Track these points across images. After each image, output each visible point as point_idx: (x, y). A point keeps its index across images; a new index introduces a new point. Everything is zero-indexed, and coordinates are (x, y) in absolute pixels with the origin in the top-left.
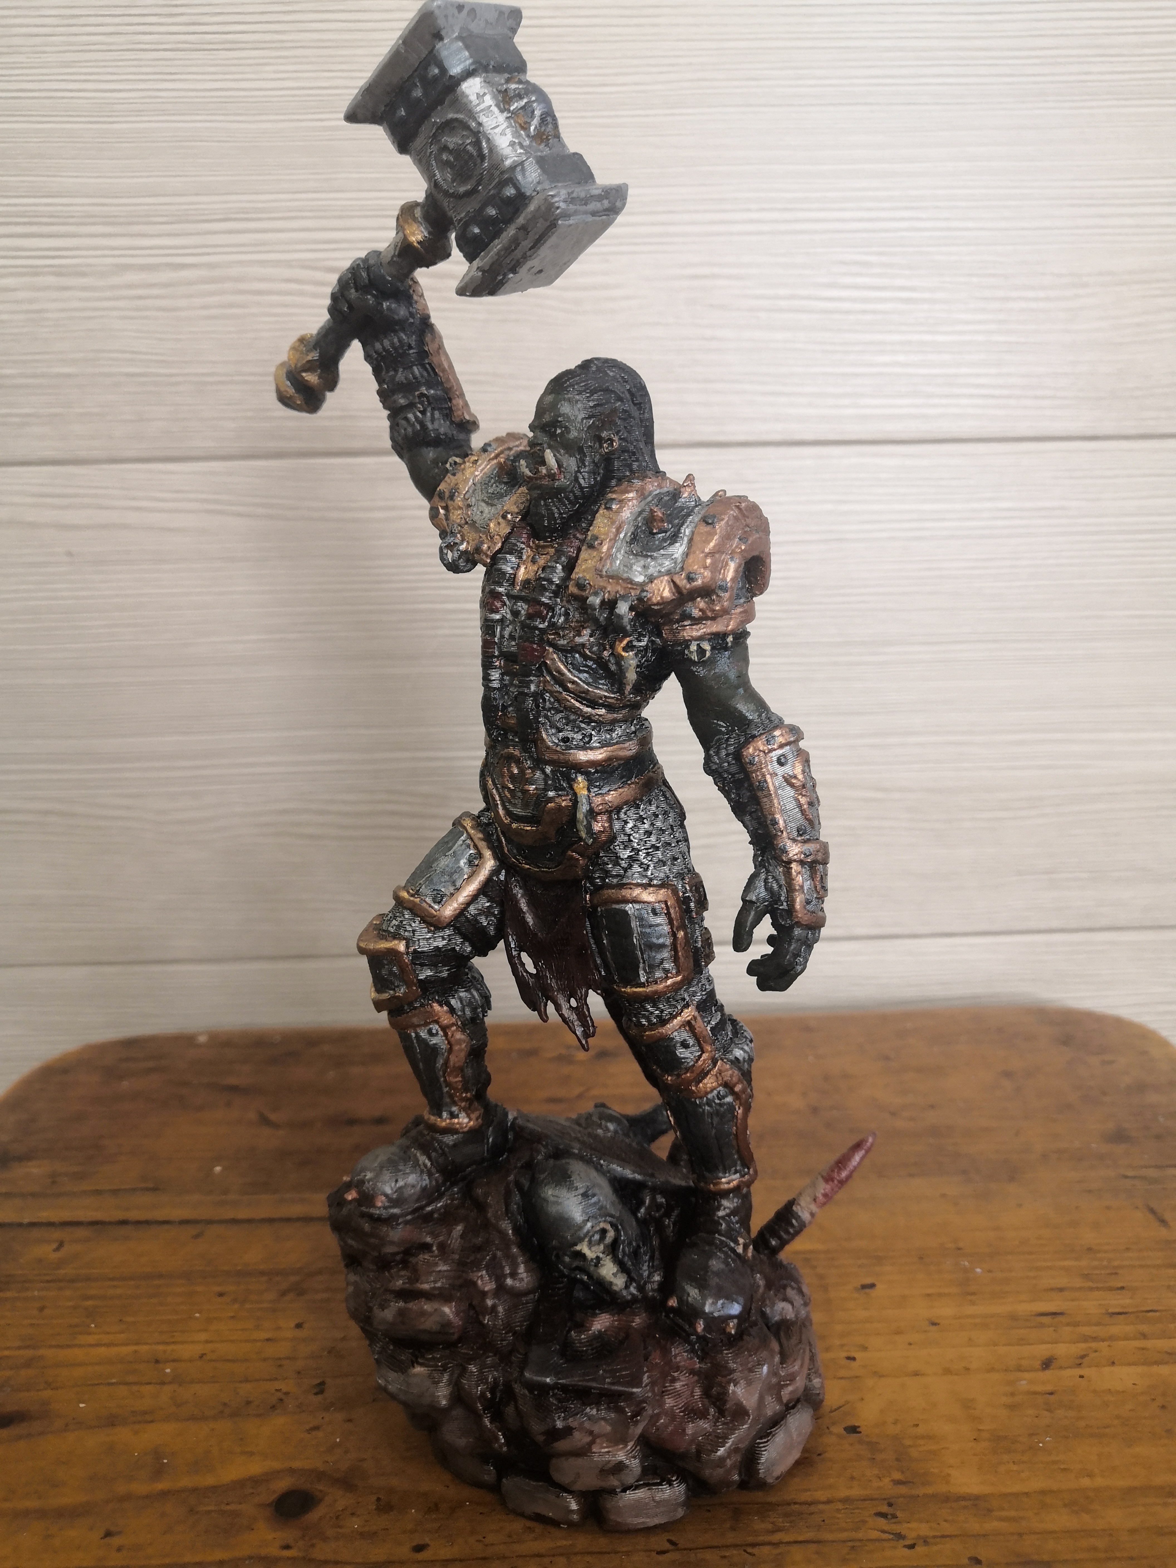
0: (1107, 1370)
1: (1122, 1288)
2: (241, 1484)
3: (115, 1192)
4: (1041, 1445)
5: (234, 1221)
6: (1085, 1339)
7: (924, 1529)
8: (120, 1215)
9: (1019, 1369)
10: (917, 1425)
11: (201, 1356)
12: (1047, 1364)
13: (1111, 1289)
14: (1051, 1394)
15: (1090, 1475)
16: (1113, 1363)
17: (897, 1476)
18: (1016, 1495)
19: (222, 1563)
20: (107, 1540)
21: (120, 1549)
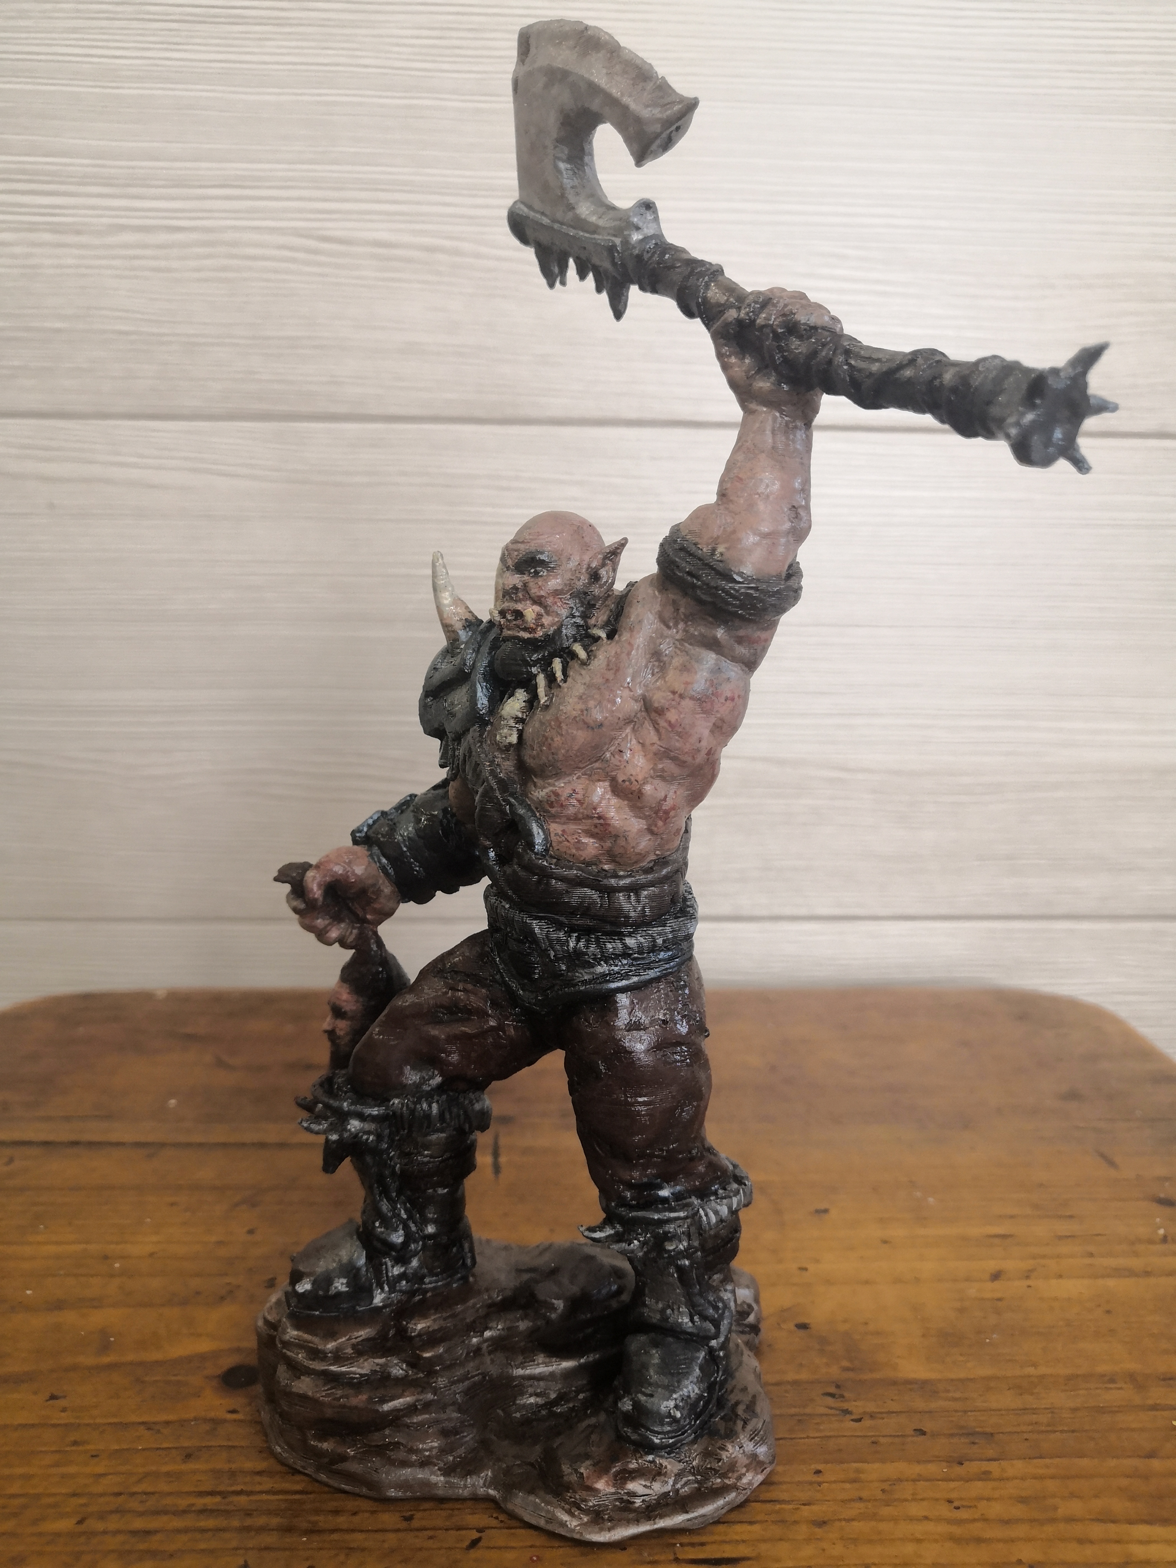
0: (1054, 1282)
1: (1071, 1217)
2: (189, 1359)
3: (67, 1119)
4: (988, 1341)
5: (189, 1145)
6: (1034, 1257)
7: (871, 1407)
8: (73, 1137)
9: (968, 1279)
10: (866, 1324)
11: (151, 1255)
12: (996, 1276)
13: (1060, 1217)
14: (1000, 1300)
15: (1035, 1365)
16: (1060, 1276)
17: (845, 1363)
18: (962, 1381)
19: (167, 1423)
20: (51, 1402)
21: (64, 1410)
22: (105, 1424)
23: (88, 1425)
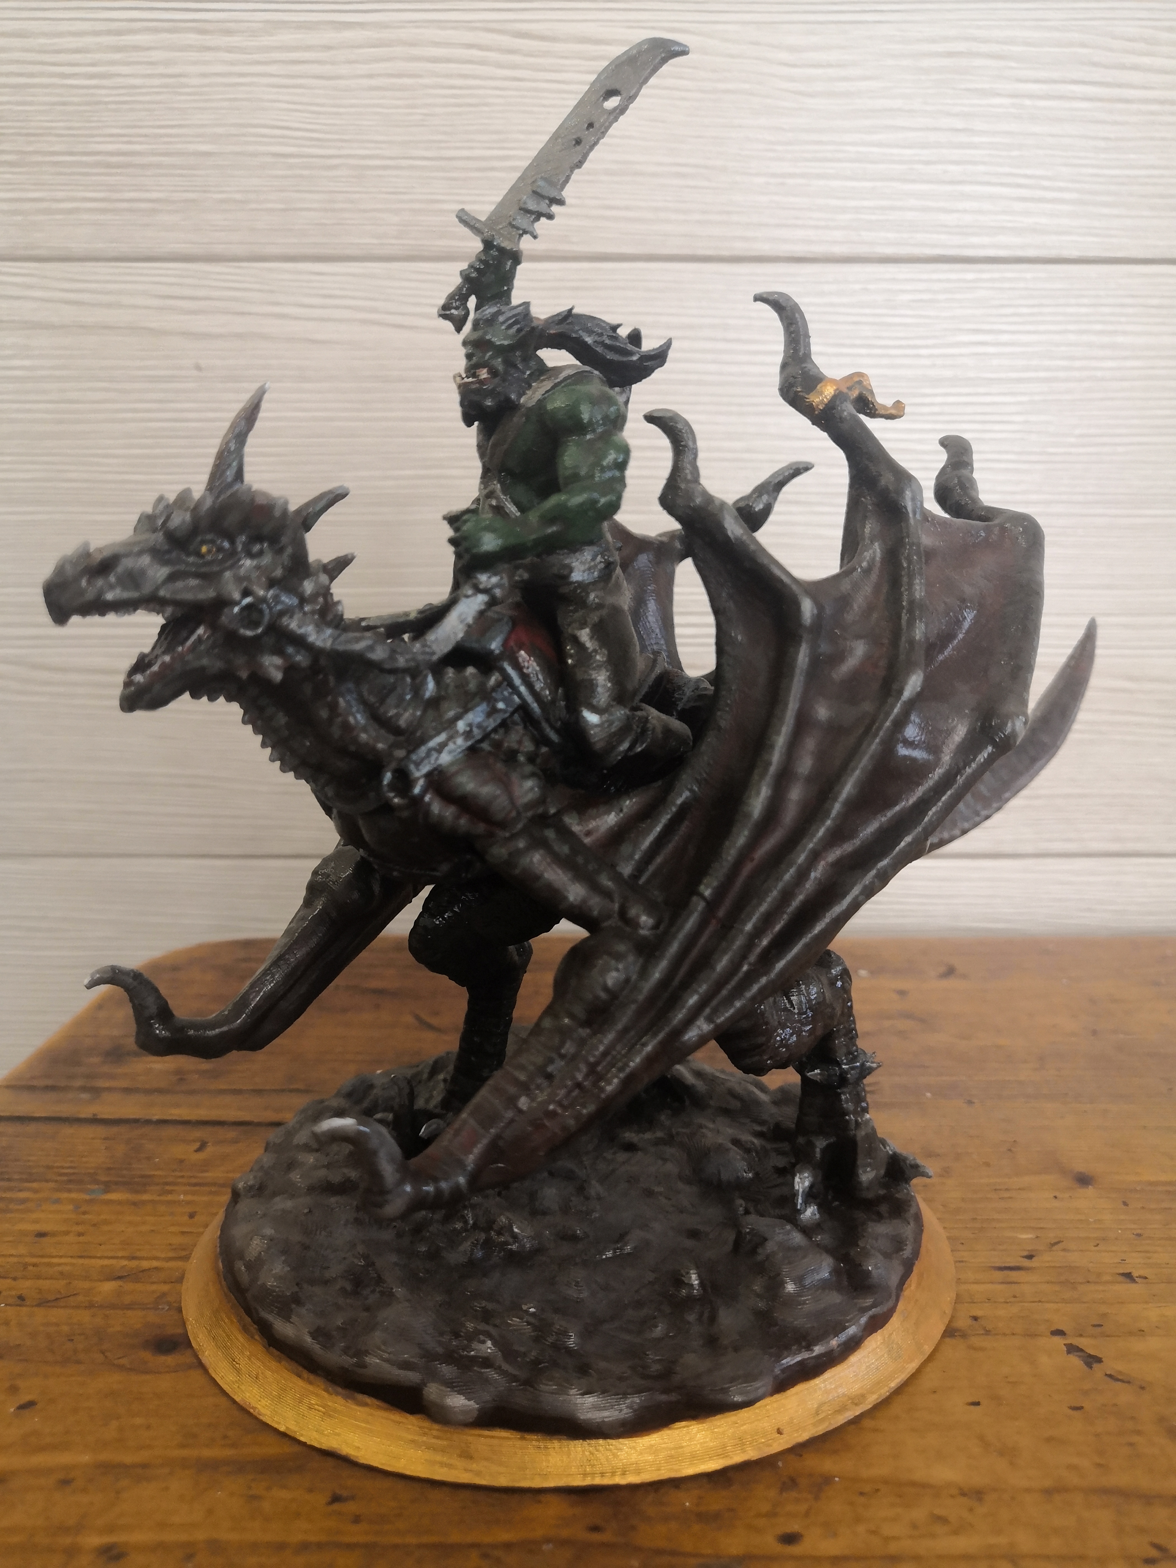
3: (259, 1092)
8: (270, 1116)
19: (508, 1546)
20: (336, 1506)
21: (357, 1519)
22: (420, 1546)
23: (396, 1547)
